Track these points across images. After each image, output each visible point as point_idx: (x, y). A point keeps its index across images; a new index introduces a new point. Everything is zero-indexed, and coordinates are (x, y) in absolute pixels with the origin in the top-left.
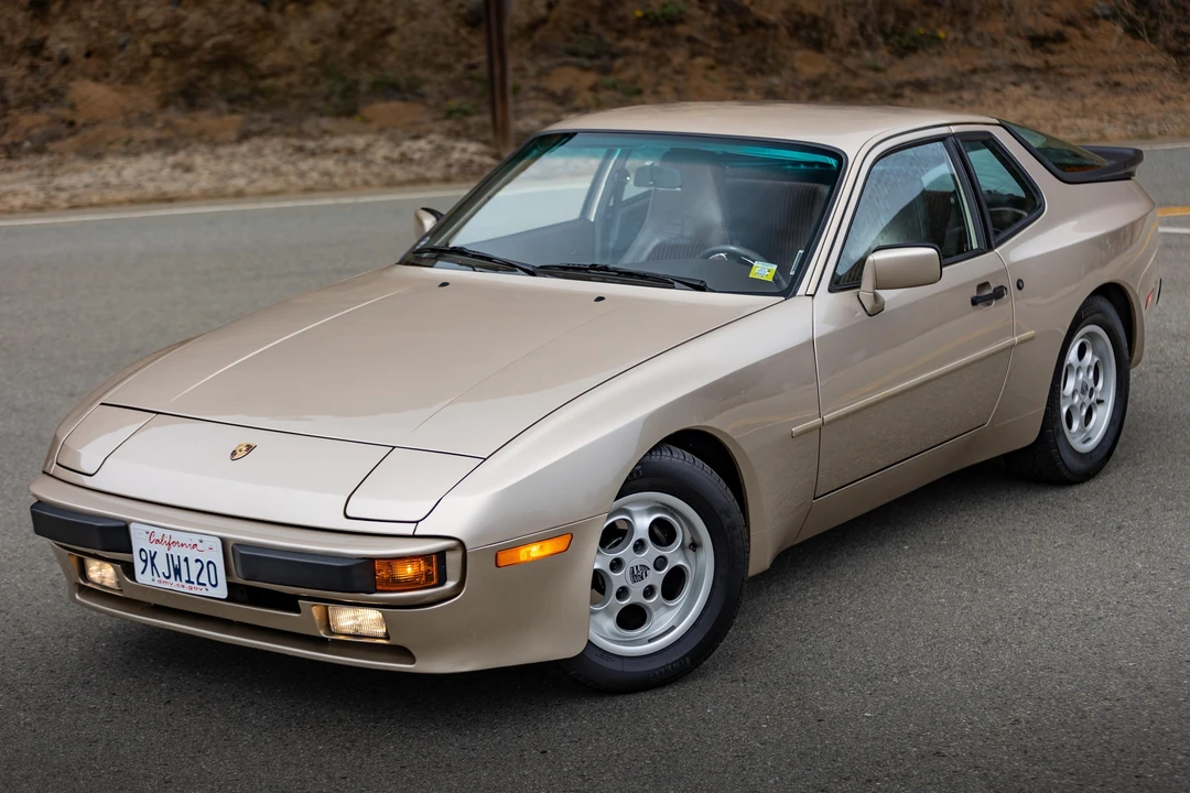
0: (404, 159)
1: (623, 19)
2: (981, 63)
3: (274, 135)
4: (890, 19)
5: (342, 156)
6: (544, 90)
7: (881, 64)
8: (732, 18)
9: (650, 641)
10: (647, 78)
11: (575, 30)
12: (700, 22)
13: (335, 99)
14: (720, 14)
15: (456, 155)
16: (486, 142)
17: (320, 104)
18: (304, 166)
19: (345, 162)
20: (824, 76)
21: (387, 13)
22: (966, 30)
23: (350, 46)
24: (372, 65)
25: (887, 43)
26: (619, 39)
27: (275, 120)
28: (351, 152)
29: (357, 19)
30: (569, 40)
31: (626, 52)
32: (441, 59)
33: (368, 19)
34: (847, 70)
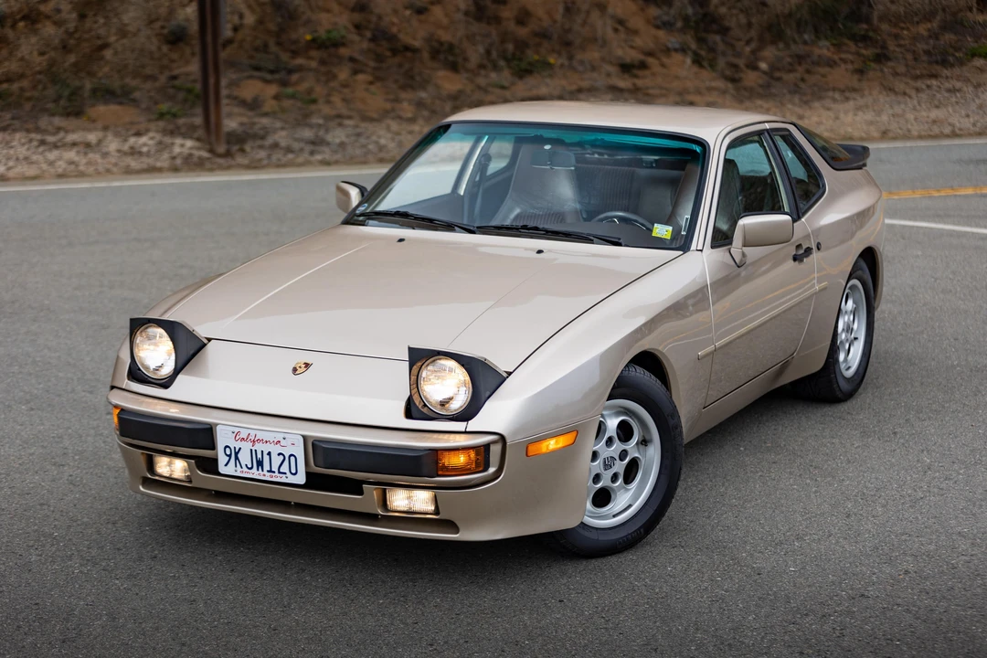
0: (134, 152)
1: (295, 42)
2: (585, 84)
3: (15, 131)
4: (510, 47)
5: (81, 148)
6: (236, 98)
7: (506, 84)
8: (384, 43)
9: (614, 516)
10: (319, 90)
11: (257, 49)
12: (359, 45)
13: (63, 102)
14: (373, 39)
15: (177, 150)
16: (198, 139)
17: (51, 106)
18: (52, 155)
19: (86, 154)
20: (460, 92)
21: (102, 32)
22: (571, 58)
23: (72, 58)
24: (91, 74)
25: (510, 67)
26: (293, 58)
27: (13, 118)
28: (88, 145)
29: (77, 36)
30: (252, 57)
31: (300, 69)
32: (148, 71)
33: (86, 36)
34: (479, 87)
